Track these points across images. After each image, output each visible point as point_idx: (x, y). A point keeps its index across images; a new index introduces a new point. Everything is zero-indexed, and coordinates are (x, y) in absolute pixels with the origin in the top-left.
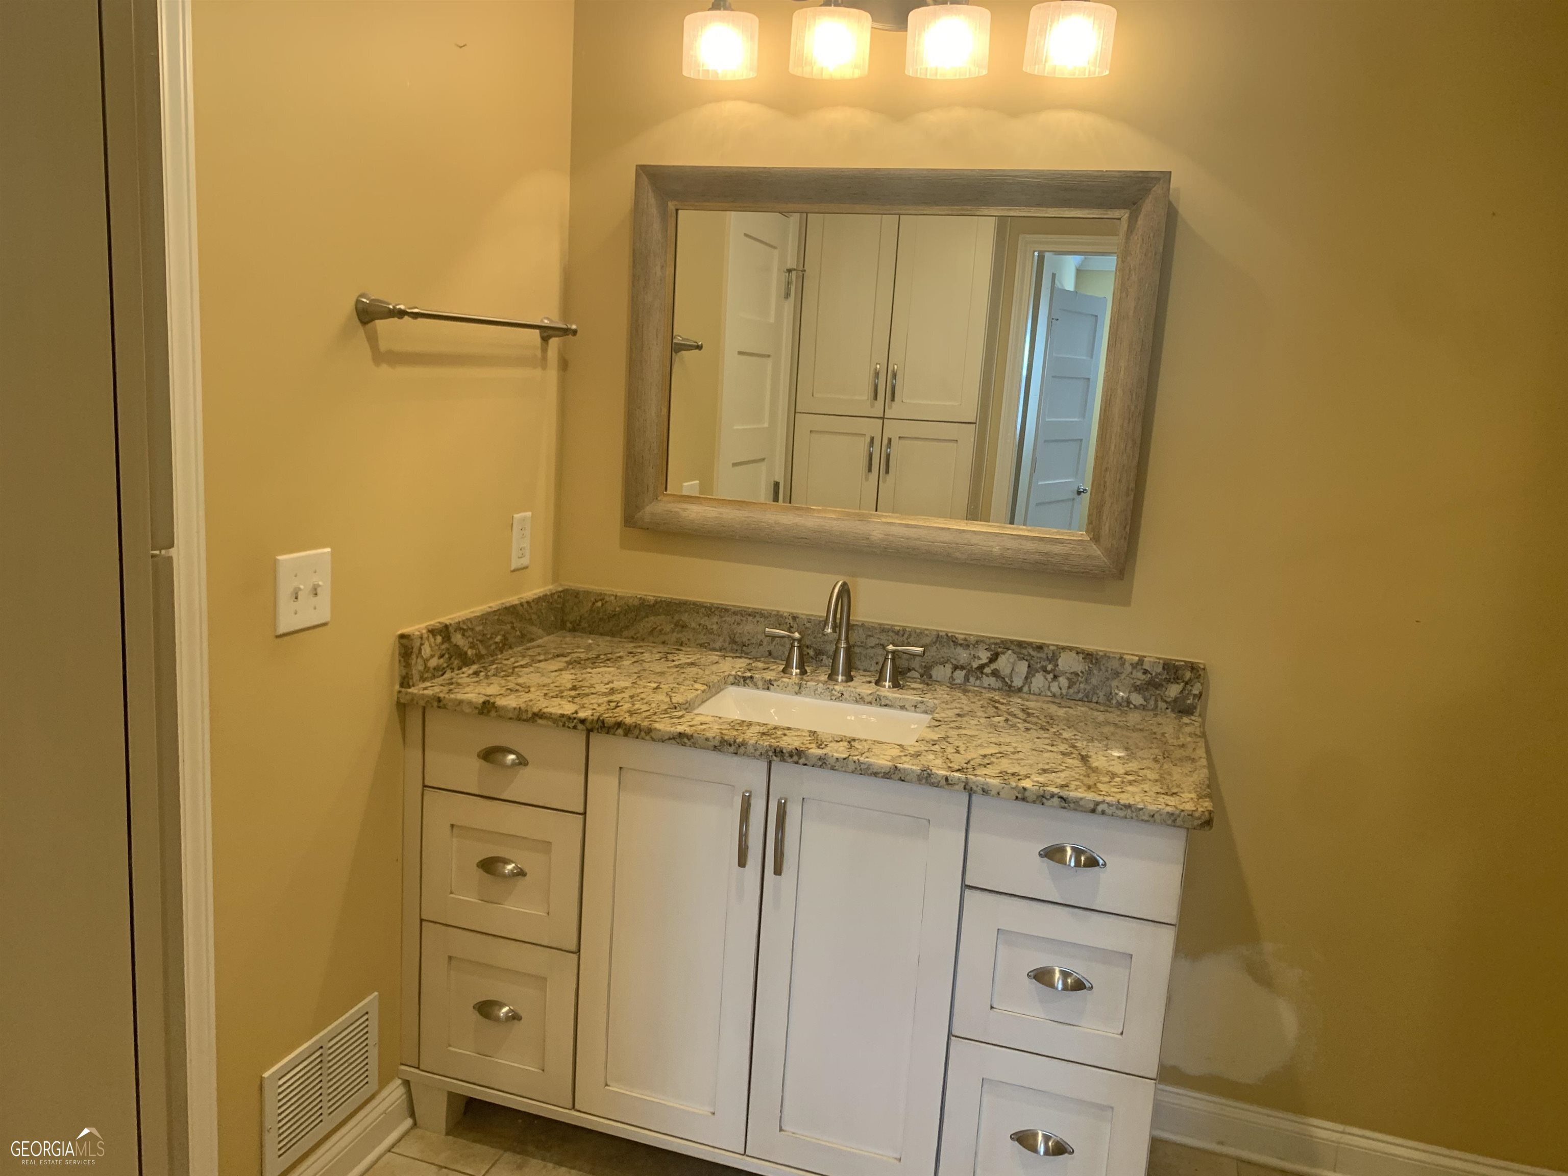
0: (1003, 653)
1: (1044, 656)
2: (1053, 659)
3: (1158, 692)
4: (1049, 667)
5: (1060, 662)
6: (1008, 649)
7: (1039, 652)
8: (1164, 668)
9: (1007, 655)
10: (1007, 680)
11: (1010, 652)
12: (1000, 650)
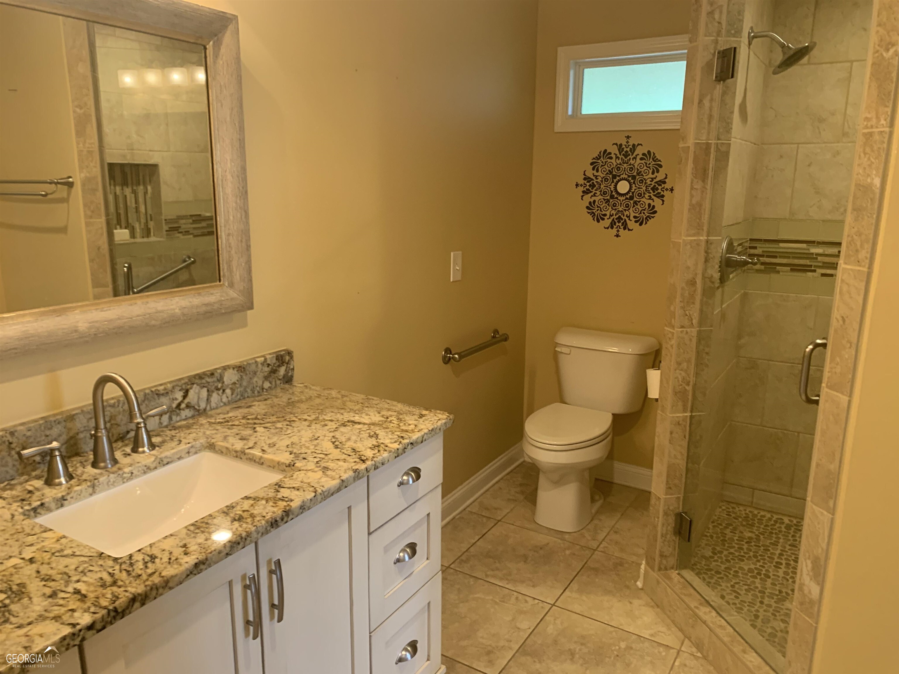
0: (191, 388)
1: (215, 379)
2: (220, 379)
3: (276, 375)
4: (220, 385)
5: (225, 379)
6: (193, 384)
7: (212, 378)
8: (277, 359)
9: (194, 389)
10: (196, 407)
11: (195, 386)
12: (189, 387)
